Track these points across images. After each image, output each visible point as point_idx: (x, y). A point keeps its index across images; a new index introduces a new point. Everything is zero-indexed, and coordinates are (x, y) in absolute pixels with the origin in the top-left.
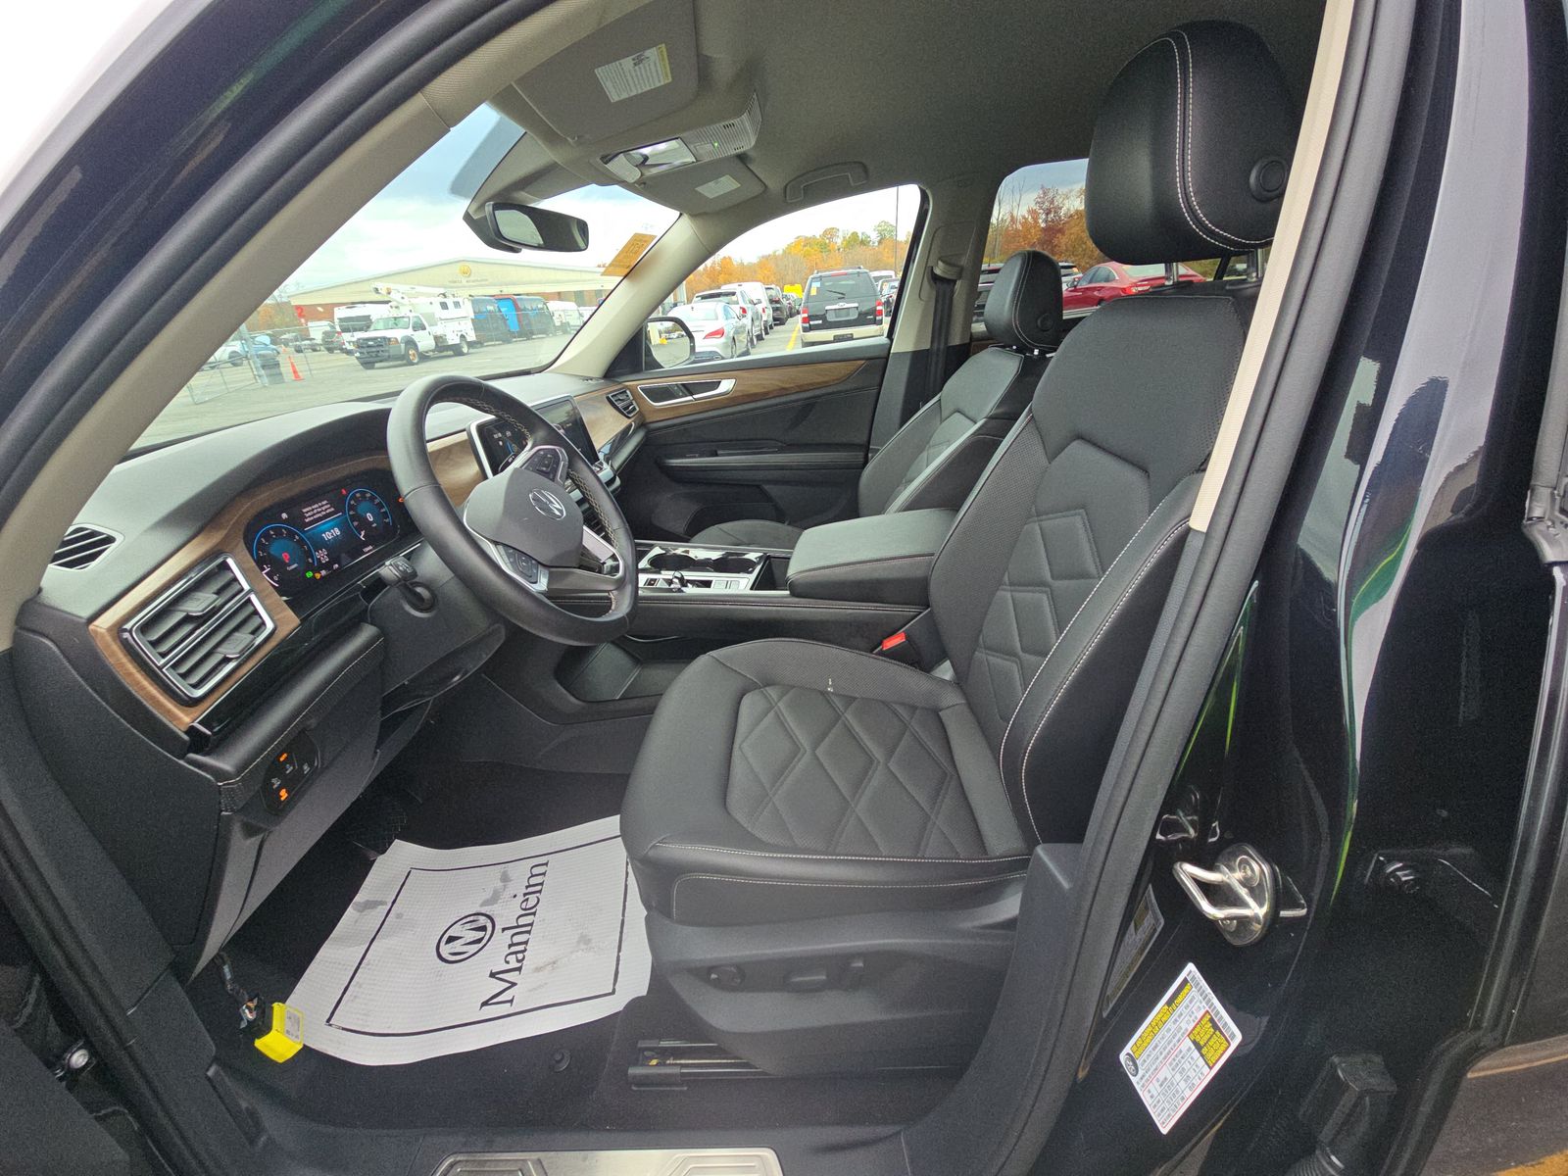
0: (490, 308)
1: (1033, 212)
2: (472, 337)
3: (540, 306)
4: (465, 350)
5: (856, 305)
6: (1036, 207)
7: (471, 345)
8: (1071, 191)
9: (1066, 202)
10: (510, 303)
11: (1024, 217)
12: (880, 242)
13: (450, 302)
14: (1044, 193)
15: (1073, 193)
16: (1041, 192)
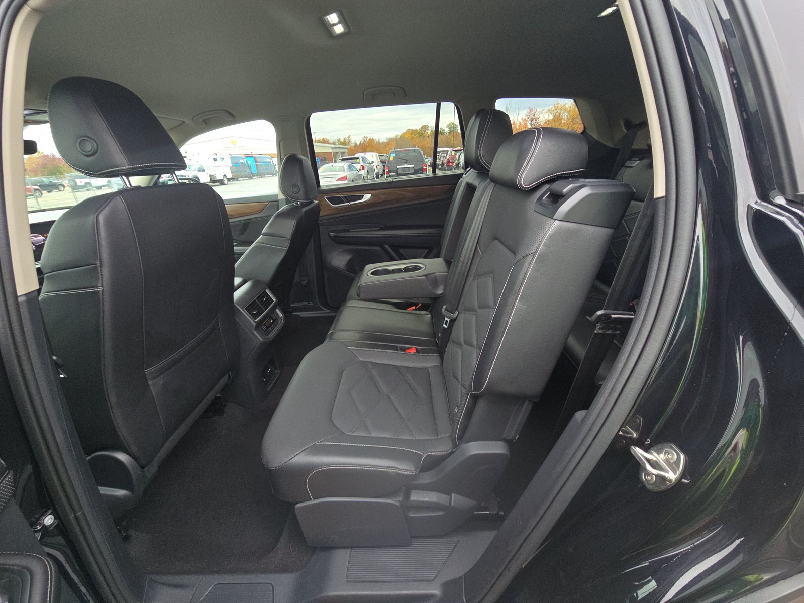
0: (242, 161)
1: (524, 120)
2: (230, 176)
3: (269, 161)
4: (226, 182)
5: (413, 166)
6: (526, 118)
7: (229, 180)
8: (543, 110)
9: (541, 115)
10: (253, 159)
11: (520, 123)
12: (449, 133)
13: (218, 158)
14: (530, 110)
15: (545, 111)
16: (528, 110)
